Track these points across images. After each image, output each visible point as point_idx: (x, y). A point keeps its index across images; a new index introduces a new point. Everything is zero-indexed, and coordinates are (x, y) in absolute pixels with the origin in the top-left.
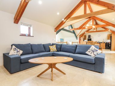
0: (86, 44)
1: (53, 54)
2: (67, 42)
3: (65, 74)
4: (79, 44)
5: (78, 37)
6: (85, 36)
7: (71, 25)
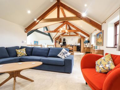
0: (60, 47)
1: (20, 59)
2: (41, 45)
3: (33, 81)
4: (54, 47)
5: (54, 40)
6: (61, 39)
7: (46, 27)
